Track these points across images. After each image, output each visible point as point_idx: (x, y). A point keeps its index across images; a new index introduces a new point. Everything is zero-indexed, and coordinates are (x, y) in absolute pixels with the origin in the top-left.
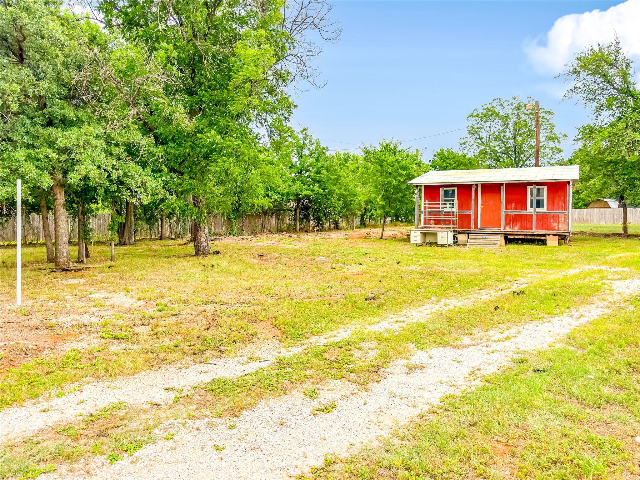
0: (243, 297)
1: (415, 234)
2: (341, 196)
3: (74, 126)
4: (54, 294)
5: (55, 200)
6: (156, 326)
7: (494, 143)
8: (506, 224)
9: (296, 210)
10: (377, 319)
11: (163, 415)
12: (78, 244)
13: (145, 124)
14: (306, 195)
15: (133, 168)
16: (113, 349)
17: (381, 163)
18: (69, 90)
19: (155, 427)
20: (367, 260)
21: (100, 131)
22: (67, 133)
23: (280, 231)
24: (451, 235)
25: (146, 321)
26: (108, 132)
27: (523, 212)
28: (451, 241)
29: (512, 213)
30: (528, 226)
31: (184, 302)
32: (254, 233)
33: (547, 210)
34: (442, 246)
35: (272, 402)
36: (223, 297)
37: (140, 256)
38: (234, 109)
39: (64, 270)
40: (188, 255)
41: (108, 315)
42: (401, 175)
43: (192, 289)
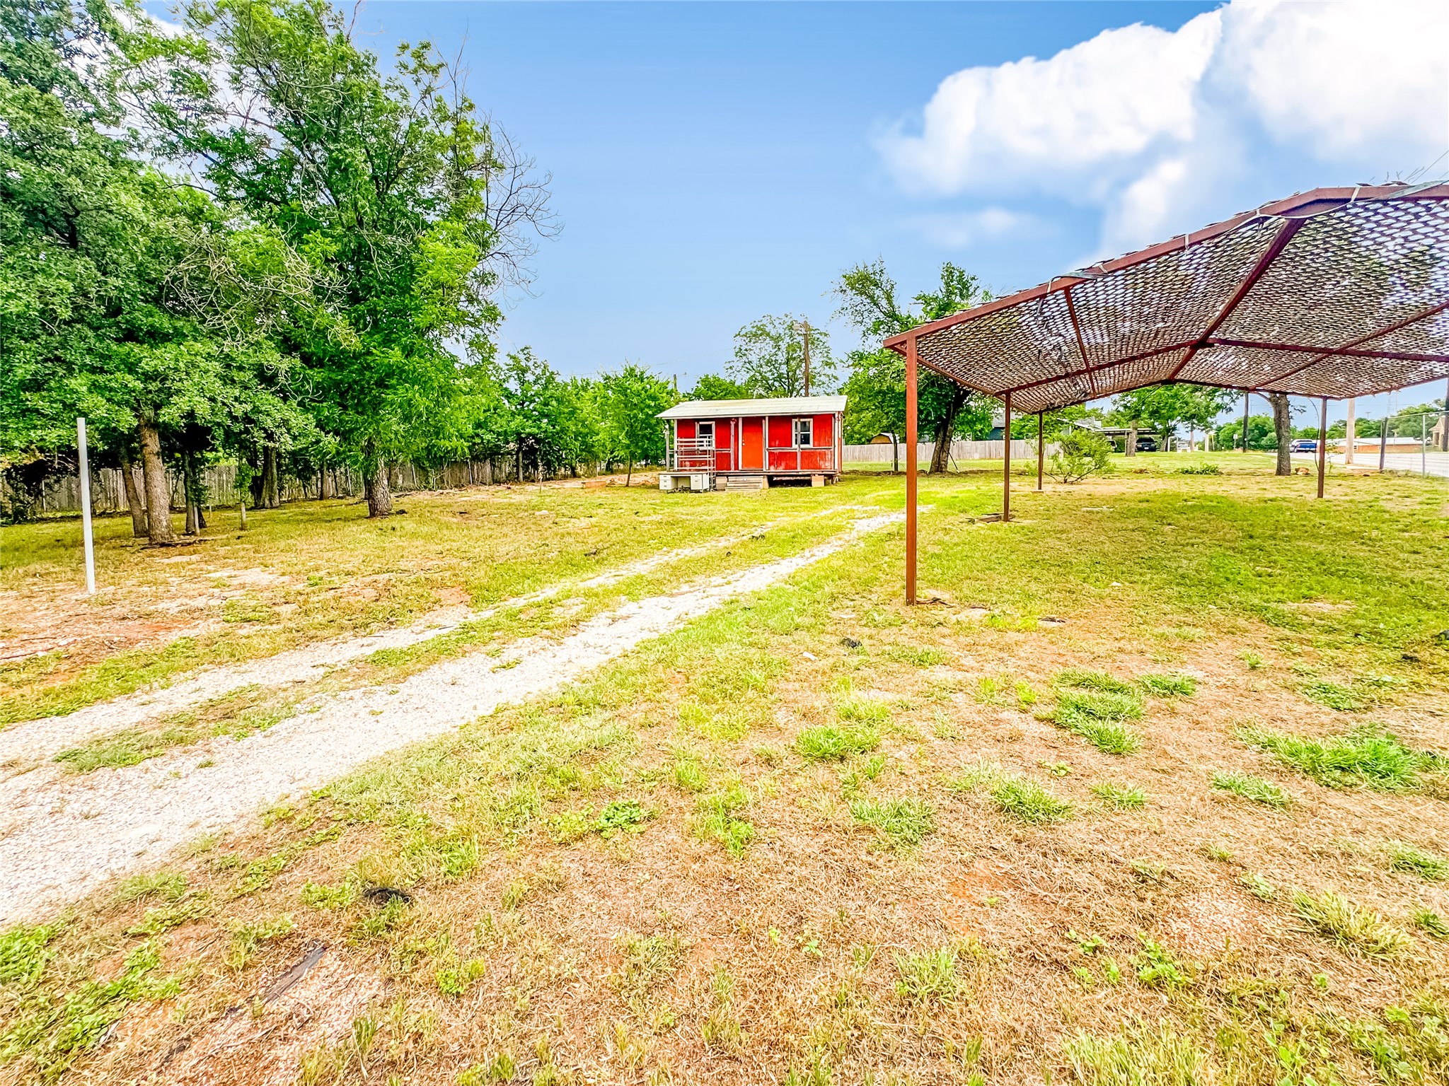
0: (430, 563)
1: (666, 479)
2: (577, 434)
3: (170, 340)
4: (150, 577)
5: (142, 447)
6: (306, 602)
7: (765, 369)
8: (770, 464)
9: (517, 453)
10: (591, 575)
11: (307, 691)
12: (186, 510)
13: (286, 340)
14: (530, 434)
15: (267, 400)
16: (243, 632)
17: (624, 391)
18: (161, 288)
19: (297, 702)
20: (601, 511)
21: (214, 349)
22: (157, 352)
23: (496, 482)
24: (706, 478)
25: (291, 599)
26: (226, 350)
27: (787, 450)
28: (707, 486)
29: (777, 450)
30: (793, 465)
31: (348, 574)
32: (459, 486)
33: (813, 446)
34: (697, 492)
35: (446, 666)
36: (403, 564)
37: (288, 521)
38: (420, 320)
39: (163, 545)
40: (360, 517)
41: (237, 596)
42: (649, 407)
43: (362, 558)
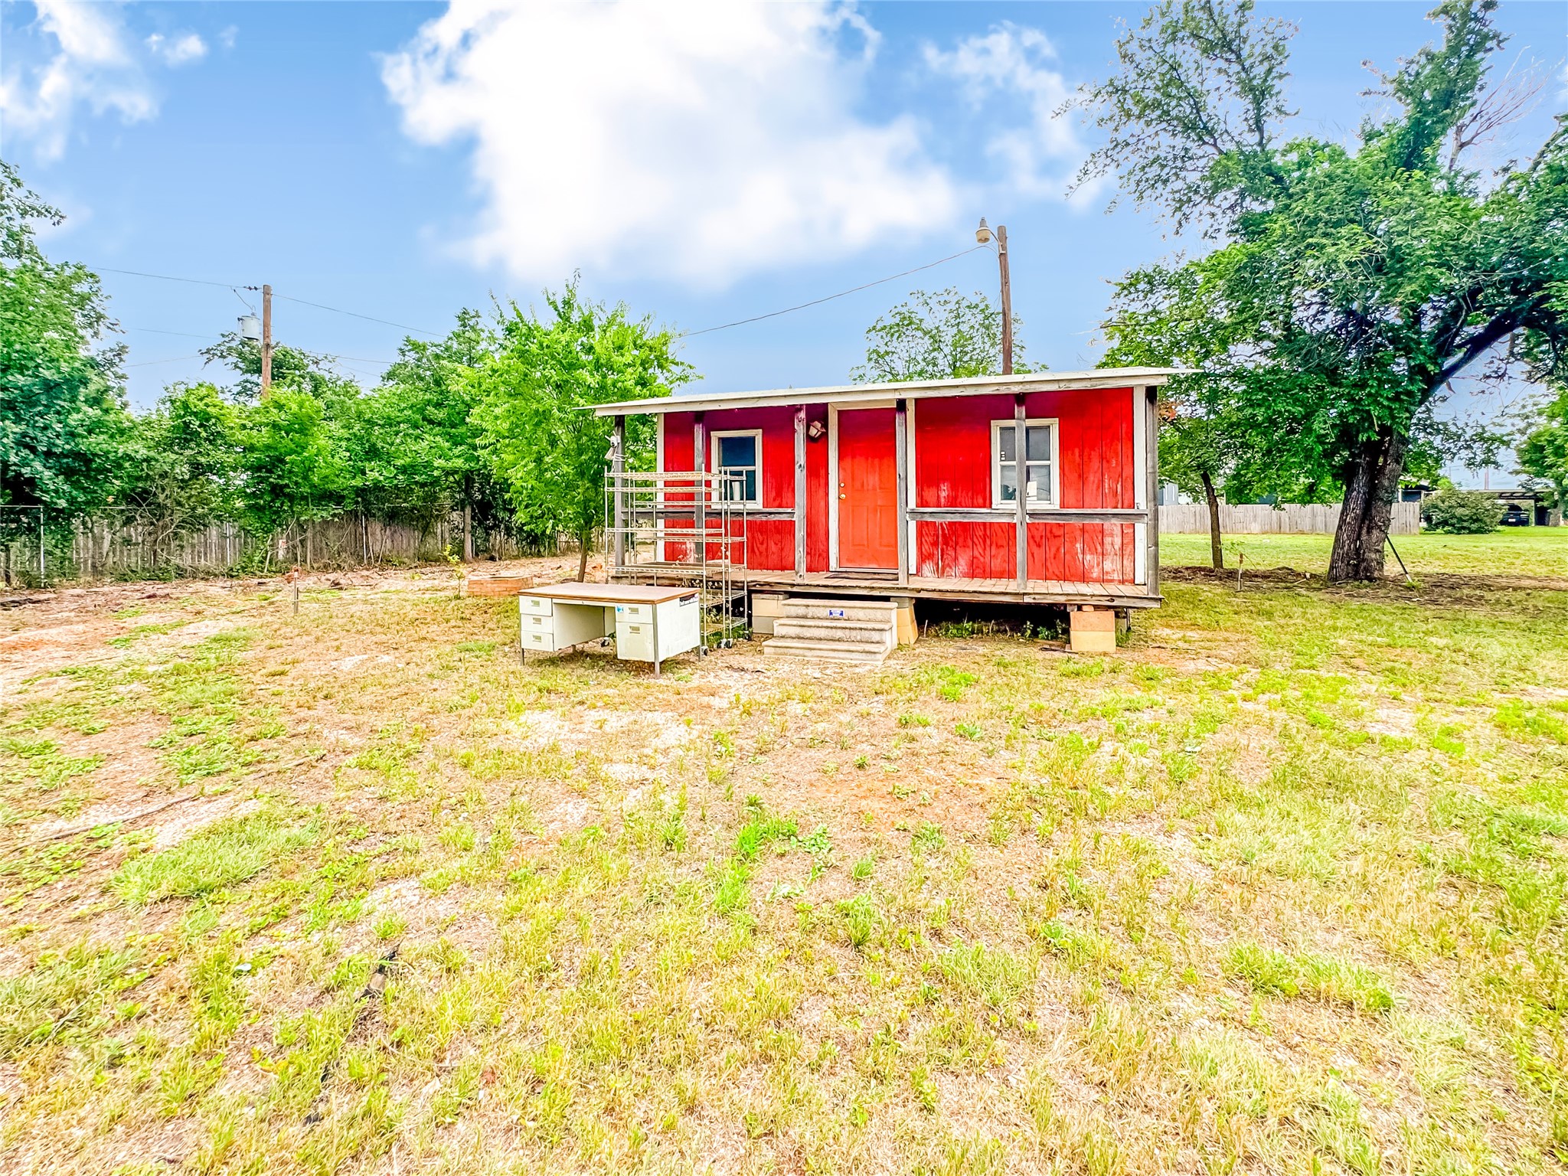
1: (535, 610)
8: (921, 561)
27: (978, 515)
29: (945, 516)
30: (997, 564)
33: (1063, 506)
